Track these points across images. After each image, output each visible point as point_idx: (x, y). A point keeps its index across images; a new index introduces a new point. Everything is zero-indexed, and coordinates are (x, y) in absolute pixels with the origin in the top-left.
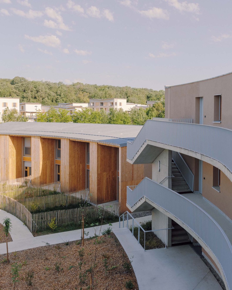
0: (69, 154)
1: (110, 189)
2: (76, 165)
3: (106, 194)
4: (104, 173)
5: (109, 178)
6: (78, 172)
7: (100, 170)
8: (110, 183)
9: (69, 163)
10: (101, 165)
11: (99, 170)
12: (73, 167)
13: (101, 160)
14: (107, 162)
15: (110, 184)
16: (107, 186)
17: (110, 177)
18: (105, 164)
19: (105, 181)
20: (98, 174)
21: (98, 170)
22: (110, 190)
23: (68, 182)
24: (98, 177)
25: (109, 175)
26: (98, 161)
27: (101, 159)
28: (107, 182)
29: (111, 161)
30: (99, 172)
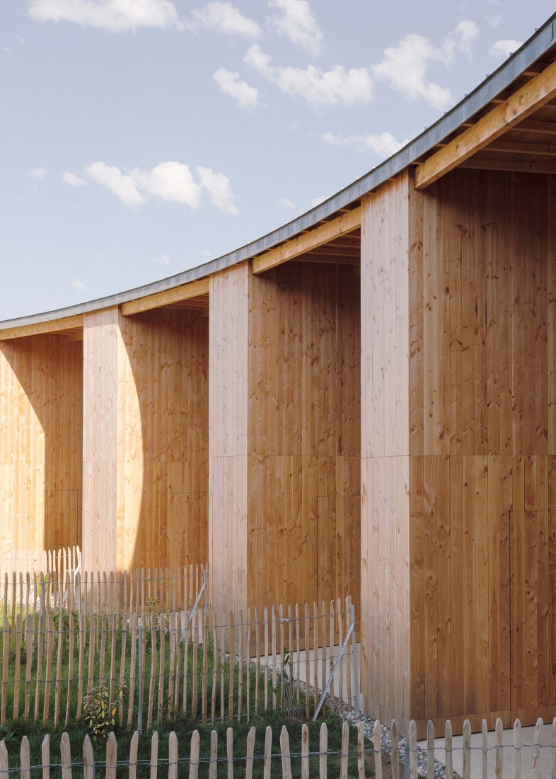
0: (252, 369)
1: (532, 607)
2: (305, 460)
3: (495, 646)
4: (479, 462)
5: (530, 514)
6: (323, 506)
7: (438, 430)
8: (530, 555)
9: (252, 432)
10: (444, 386)
11: (432, 428)
12: (282, 468)
13: (454, 344)
14: (507, 363)
15: (536, 566)
16: (507, 584)
17: (530, 500)
18: (490, 381)
19: (484, 532)
20: (417, 460)
21: (416, 428)
22: (533, 620)
23: (245, 567)
24: (417, 491)
25: (528, 490)
26: (416, 349)
27: (447, 330)
28: (506, 545)
29: (545, 366)
30: (432, 447)
